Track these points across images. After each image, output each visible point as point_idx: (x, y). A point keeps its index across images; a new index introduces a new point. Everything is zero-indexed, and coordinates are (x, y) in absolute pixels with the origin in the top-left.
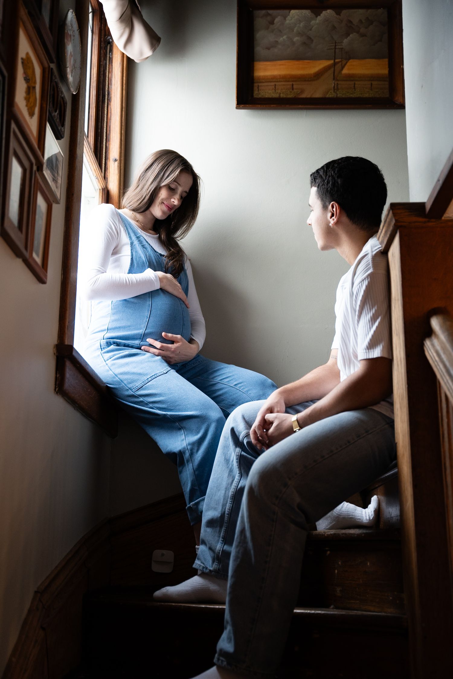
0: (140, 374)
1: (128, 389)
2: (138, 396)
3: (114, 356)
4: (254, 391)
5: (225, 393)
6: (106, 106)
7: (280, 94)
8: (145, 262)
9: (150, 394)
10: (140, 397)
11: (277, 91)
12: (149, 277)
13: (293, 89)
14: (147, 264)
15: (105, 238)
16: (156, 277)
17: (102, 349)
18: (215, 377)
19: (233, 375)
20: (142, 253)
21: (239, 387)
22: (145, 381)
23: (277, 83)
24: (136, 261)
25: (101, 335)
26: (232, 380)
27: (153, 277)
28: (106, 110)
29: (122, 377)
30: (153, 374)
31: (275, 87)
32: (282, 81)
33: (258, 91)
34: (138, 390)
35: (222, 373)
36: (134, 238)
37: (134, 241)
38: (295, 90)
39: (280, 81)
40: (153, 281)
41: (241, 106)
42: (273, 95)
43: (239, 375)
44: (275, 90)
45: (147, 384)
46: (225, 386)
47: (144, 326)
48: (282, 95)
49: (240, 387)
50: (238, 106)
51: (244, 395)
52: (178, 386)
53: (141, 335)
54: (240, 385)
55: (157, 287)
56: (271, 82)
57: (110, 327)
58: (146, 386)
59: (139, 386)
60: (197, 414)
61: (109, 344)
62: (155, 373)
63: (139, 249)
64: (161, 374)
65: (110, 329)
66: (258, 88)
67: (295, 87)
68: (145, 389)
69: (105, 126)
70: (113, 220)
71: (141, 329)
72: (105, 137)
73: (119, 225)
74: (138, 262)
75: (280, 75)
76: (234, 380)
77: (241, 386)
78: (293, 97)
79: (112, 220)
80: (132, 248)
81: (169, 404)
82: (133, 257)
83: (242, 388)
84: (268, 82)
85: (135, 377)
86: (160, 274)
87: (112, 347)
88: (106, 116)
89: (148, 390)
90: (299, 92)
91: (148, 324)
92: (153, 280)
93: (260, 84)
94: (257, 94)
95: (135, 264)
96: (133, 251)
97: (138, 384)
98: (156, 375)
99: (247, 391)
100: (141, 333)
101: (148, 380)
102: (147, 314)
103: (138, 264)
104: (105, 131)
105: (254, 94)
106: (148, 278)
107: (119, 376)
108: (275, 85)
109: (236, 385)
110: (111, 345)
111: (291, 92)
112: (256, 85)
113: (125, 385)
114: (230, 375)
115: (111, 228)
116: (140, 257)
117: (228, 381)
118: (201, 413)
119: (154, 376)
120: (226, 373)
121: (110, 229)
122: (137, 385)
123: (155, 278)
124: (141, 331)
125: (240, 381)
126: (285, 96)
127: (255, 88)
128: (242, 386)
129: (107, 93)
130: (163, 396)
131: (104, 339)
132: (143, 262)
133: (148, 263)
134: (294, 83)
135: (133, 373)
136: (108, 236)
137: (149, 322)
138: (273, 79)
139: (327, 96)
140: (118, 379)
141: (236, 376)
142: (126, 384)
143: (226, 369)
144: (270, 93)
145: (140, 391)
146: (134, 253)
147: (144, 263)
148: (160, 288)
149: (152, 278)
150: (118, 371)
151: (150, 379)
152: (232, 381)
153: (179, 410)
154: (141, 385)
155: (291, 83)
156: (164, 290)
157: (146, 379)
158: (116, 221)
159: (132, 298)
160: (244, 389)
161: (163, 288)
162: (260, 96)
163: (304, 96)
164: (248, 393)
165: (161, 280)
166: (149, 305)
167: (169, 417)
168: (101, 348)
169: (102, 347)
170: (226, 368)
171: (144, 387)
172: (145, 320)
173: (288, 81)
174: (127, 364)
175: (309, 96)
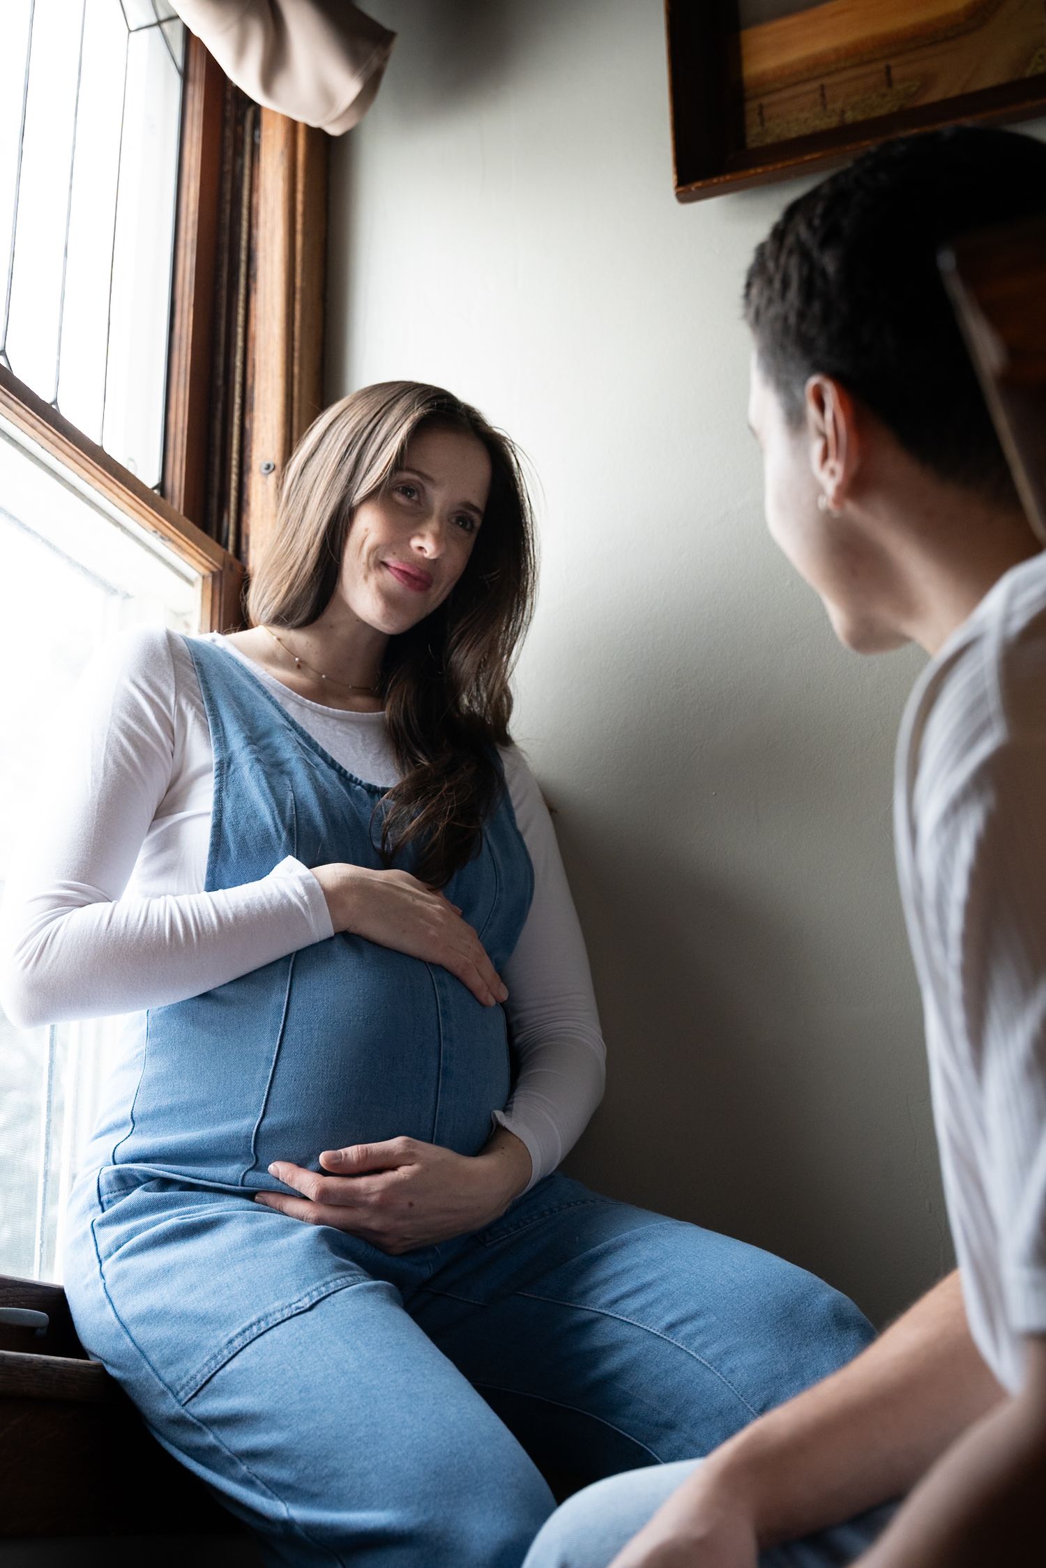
0: (204, 1320)
1: (166, 1389)
2: (199, 1424)
3: (130, 1235)
4: (751, 1358)
5: (634, 1364)
6: (241, 297)
7: (843, 112)
8: (272, 830)
9: (236, 1415)
10: (204, 1428)
11: (830, 107)
12: (279, 897)
13: (890, 83)
14: (280, 838)
15: (110, 762)
16: (309, 889)
17: (105, 1205)
18: (592, 1288)
19: (663, 1278)
20: (264, 795)
21: (684, 1338)
22: (221, 1351)
23: (827, 81)
24: (236, 831)
25: (110, 1142)
26: (656, 1301)
27: (296, 893)
28: (241, 311)
29: (146, 1334)
30: (254, 1319)
31: (823, 95)
32: (844, 69)
33: (762, 123)
34: (195, 1395)
35: (619, 1268)
36: (237, 742)
37: (237, 754)
38: (898, 87)
39: (839, 71)
40: (298, 909)
41: (693, 189)
42: (817, 122)
43: (687, 1275)
44: (824, 105)
45: (228, 1368)
46: (637, 1333)
47: (256, 1098)
48: (850, 117)
49: (689, 1338)
50: (681, 189)
51: (708, 1376)
52: (344, 1373)
53: (248, 1137)
54: (688, 1328)
55: (321, 927)
56: (808, 80)
57: (139, 1110)
58: (222, 1379)
59: (199, 1377)
60: (406, 1527)
61: (125, 1183)
62: (260, 1314)
63: (253, 783)
64: (287, 1313)
65: (142, 1119)
66: (761, 114)
67: (896, 73)
68: (218, 1392)
69: (238, 364)
70: (151, 684)
71: (245, 1115)
72: (238, 400)
73: (177, 702)
74: (243, 838)
75: (836, 50)
76: (665, 1302)
77: (696, 1334)
78: (895, 109)
79: (145, 686)
80: (221, 782)
81: (301, 1464)
82: (224, 820)
83: (699, 1340)
84: (795, 84)
85: (187, 1334)
86: (334, 873)
87: (138, 1195)
88: (240, 330)
89: (233, 1393)
90: (914, 89)
91: (273, 1090)
92: (300, 905)
93: (766, 101)
94: (756, 135)
95: (232, 846)
96: (224, 794)
97: (197, 1367)
98: (263, 1324)
99: (720, 1358)
100: (244, 1132)
101: (230, 1346)
102: (269, 1046)
103: (242, 844)
104: (238, 378)
105: (749, 140)
106: (275, 903)
107: (137, 1331)
108: (822, 87)
109: (671, 1327)
110: (138, 1184)
111: (884, 96)
112: (751, 106)
113: (154, 1370)
114: (649, 1278)
115: (139, 717)
116: (254, 815)
117: (642, 1309)
118: (422, 1518)
119: (255, 1329)
120: (637, 1266)
121: (135, 727)
122: (193, 1372)
123: (306, 898)
124: (247, 1124)
125: (692, 1306)
126: (860, 117)
127: (752, 118)
128: (700, 1331)
129: (243, 257)
130: (281, 1428)
131: (115, 1164)
132: (267, 830)
133: (284, 835)
134: (892, 62)
135: (183, 1317)
136: (123, 751)
137: (277, 1081)
138: (817, 69)
139: (1028, 73)
140: (131, 1345)
141: (674, 1280)
142: (157, 1366)
143: (640, 1245)
144: (806, 120)
145: (205, 1398)
146: (228, 805)
147: (266, 837)
148: (335, 934)
149: (295, 900)
150: (132, 1307)
151: (238, 1343)
152: (656, 1310)
153: (339, 1502)
154: (206, 1369)
155: (881, 66)
156: (359, 936)
157: (226, 1340)
158: (164, 688)
159: (231, 983)
160: (705, 1345)
161: (352, 930)
162: (769, 140)
163: (935, 95)
164: (724, 1369)
165: (333, 897)
166: (280, 1007)
167: (303, 1534)
168: (101, 1203)
169: (104, 1198)
170: (639, 1239)
171: (215, 1380)
172: (258, 1076)
173: (870, 62)
174: (166, 1272)
175: (955, 92)
